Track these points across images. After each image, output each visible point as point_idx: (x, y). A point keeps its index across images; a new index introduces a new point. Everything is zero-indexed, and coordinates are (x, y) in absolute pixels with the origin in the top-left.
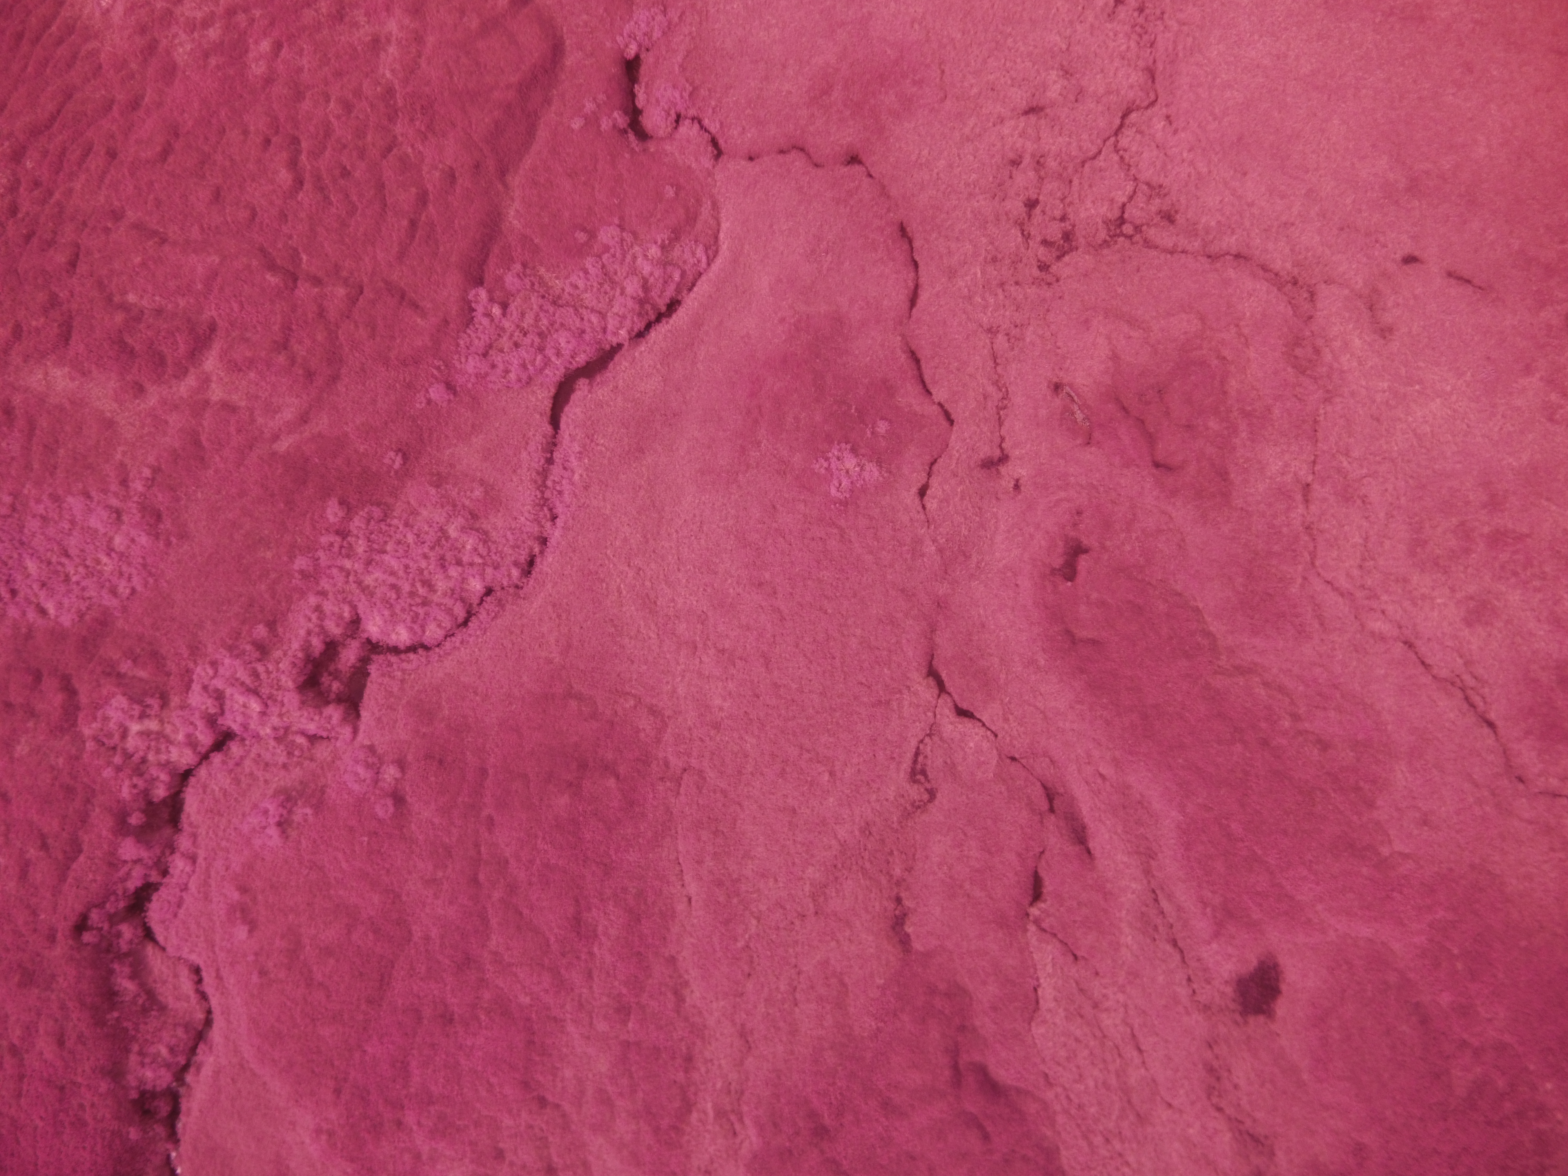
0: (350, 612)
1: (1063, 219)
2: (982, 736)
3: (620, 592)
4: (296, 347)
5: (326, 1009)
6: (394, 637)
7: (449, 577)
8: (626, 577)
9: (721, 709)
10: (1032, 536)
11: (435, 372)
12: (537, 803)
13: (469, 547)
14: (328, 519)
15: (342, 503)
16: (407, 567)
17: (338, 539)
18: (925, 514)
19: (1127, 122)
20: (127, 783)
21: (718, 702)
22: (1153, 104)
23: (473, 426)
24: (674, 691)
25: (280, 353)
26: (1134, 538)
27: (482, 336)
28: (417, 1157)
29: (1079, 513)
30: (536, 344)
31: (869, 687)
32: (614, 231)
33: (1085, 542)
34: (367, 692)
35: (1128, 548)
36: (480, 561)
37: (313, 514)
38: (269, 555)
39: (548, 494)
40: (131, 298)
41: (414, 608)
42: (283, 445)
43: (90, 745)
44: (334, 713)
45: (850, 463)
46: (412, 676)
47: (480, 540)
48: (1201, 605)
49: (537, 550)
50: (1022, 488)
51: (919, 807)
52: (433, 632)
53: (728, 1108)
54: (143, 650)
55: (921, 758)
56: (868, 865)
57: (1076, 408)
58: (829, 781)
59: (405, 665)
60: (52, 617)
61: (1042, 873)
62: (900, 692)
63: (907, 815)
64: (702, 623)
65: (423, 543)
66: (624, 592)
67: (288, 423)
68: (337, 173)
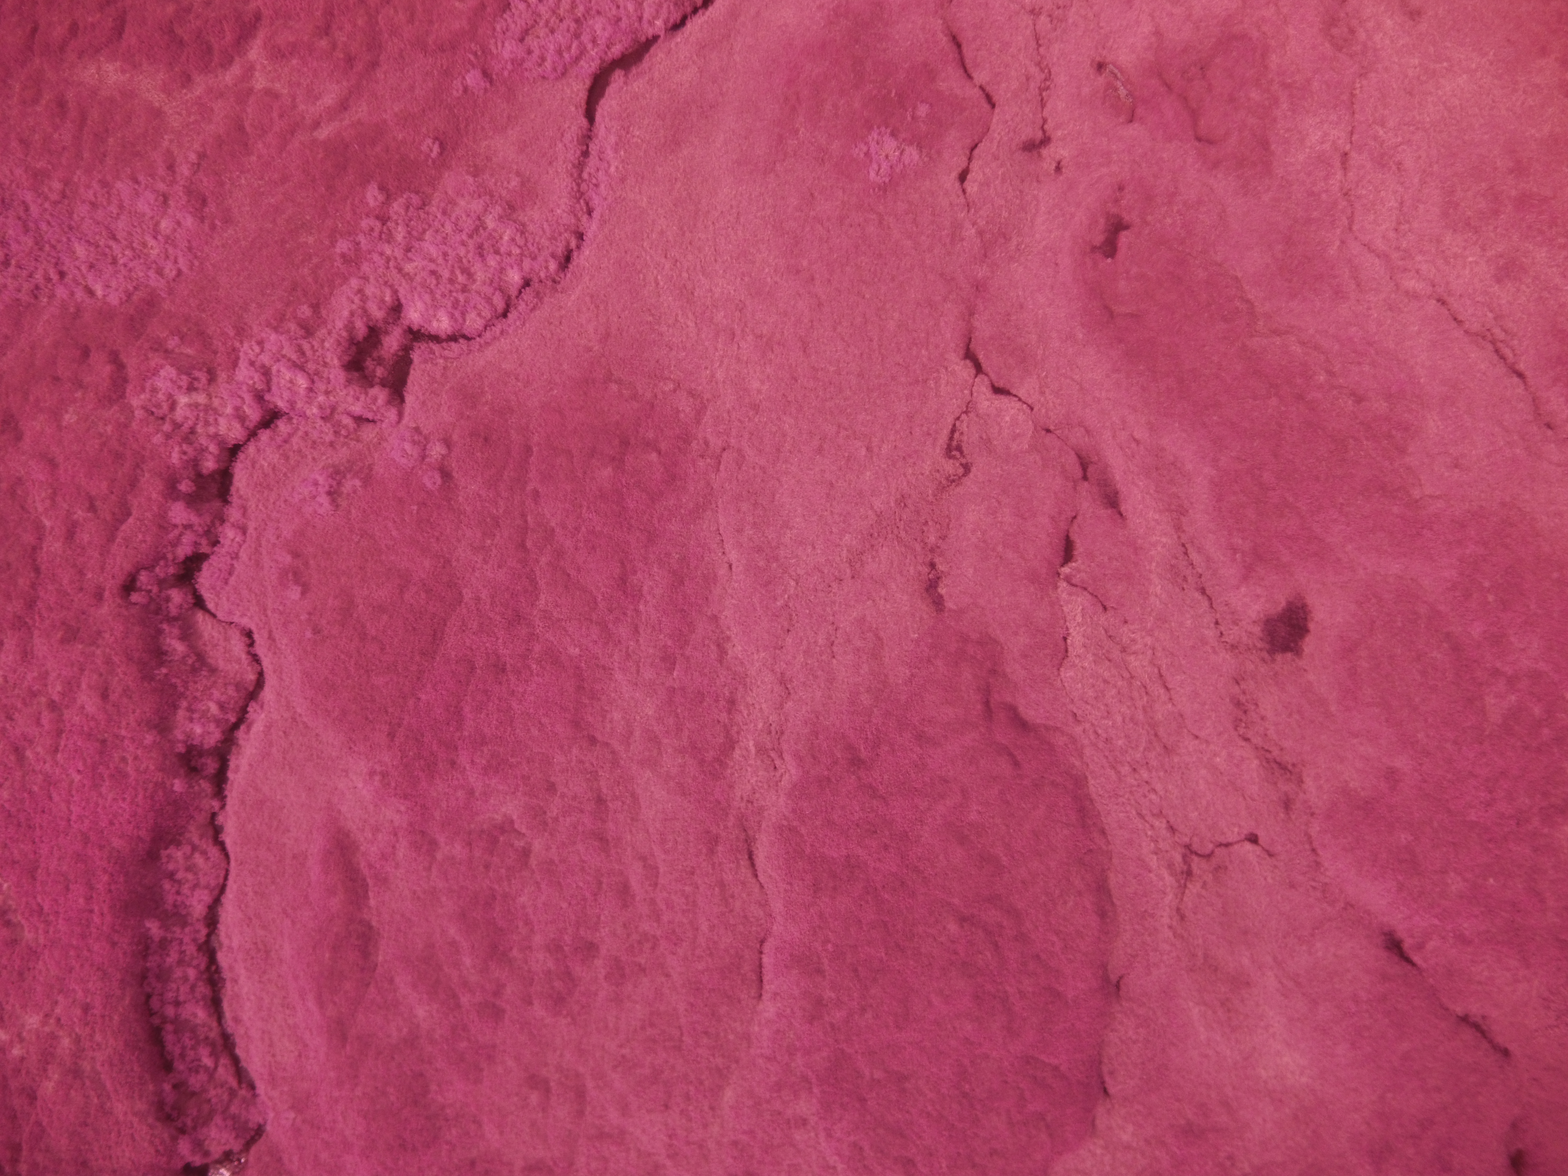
0: (392, 296)
2: (1018, 410)
4: (337, 32)
5: (380, 661)
6: (435, 324)
9: (759, 392)
10: (1073, 215)
12: (581, 476)
14: (367, 204)
15: (382, 188)
16: (445, 254)
17: (378, 224)
18: (965, 198)
20: (177, 450)
21: (756, 384)
23: (509, 117)
24: (713, 376)
25: (322, 38)
26: (1175, 211)
28: (471, 792)
29: (1121, 188)
31: (906, 368)
33: (1126, 218)
34: (411, 379)
35: (1169, 221)
36: (518, 251)
37: (354, 200)
38: (311, 240)
41: (454, 294)
42: (323, 133)
43: (139, 414)
44: (380, 394)
45: (890, 146)
46: (455, 364)
48: (1239, 274)
49: (573, 244)
50: (1064, 169)
51: (953, 481)
52: (473, 322)
53: (769, 746)
54: (189, 329)
55: (956, 435)
56: (903, 534)
57: (1119, 85)
58: (866, 456)
59: (446, 353)
60: (100, 297)
61: (1074, 537)
62: (938, 371)
63: (942, 488)
64: (740, 311)
65: (461, 231)
66: (662, 283)
67: (328, 108)
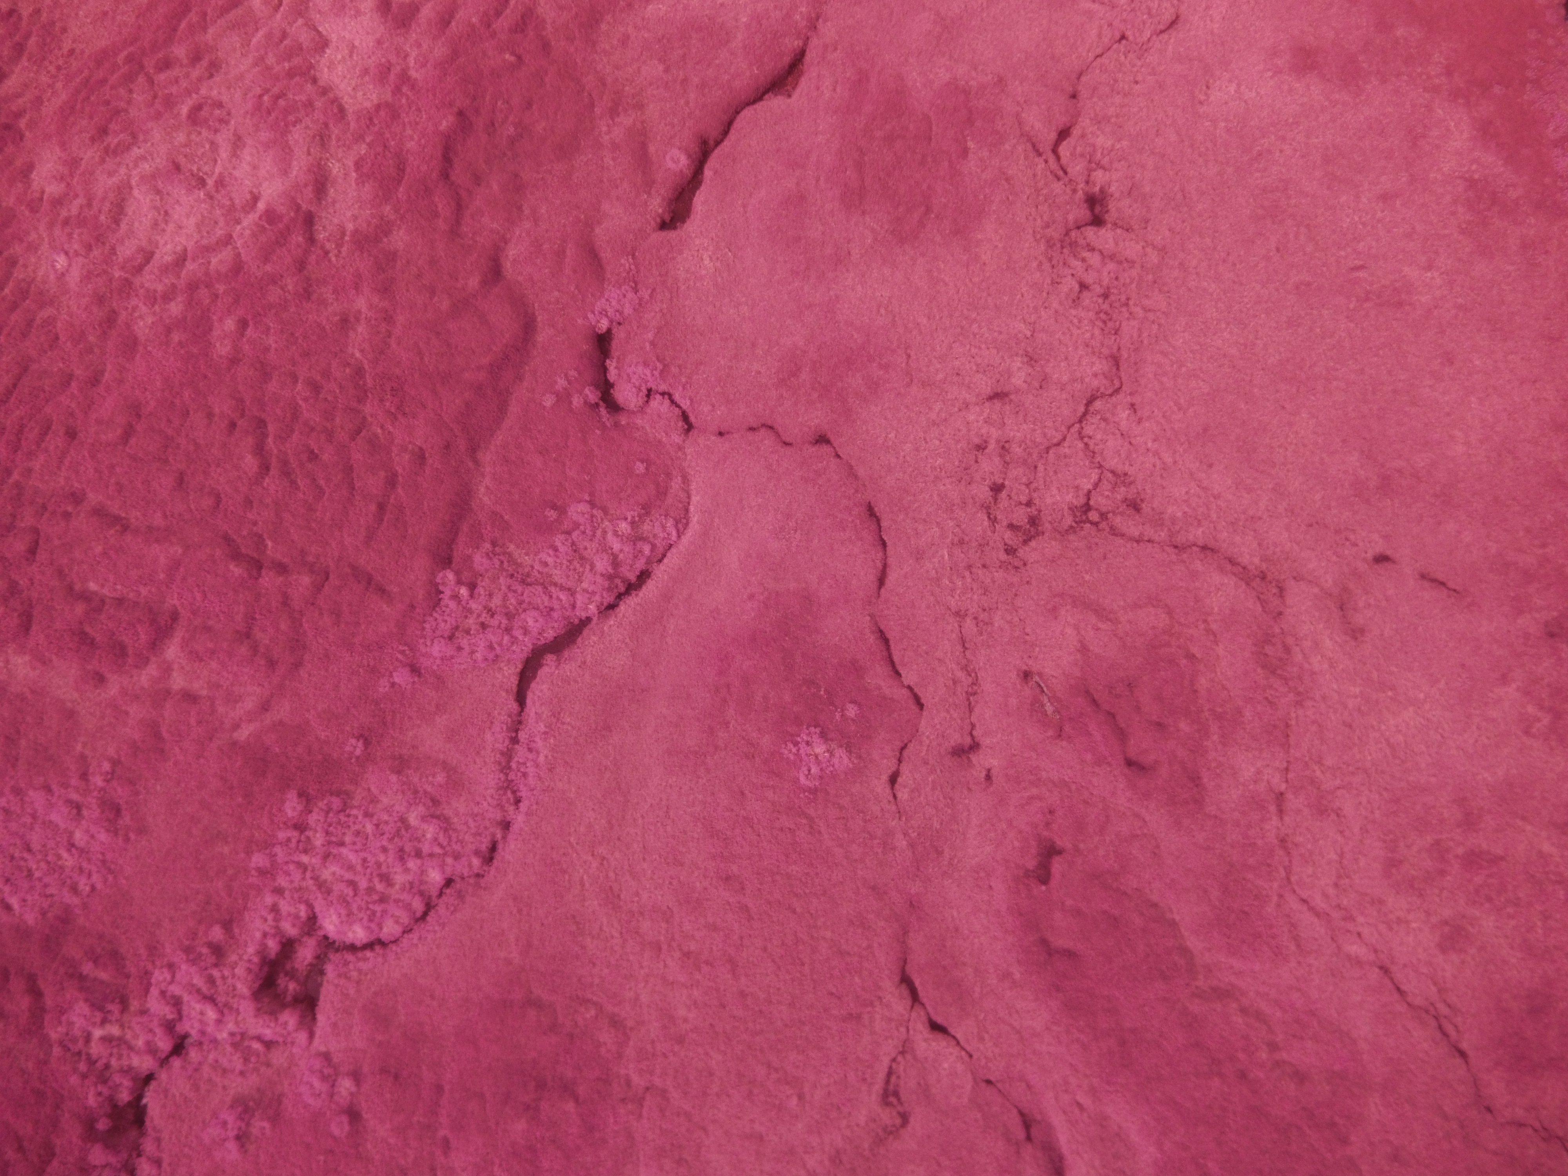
0: (306, 911)
1: (1029, 504)
2: (957, 1056)
3: (582, 884)
4: (259, 635)
6: (350, 935)
7: (407, 870)
8: (590, 867)
9: (686, 1020)
10: (1004, 834)
11: (400, 657)
12: (494, 1127)
13: (429, 836)
14: (286, 813)
15: (301, 795)
16: (365, 860)
17: (296, 833)
18: (897, 805)
19: (1091, 409)
21: (682, 1012)
22: (1117, 391)
23: (437, 706)
24: (637, 999)
25: (242, 643)
26: (1107, 841)
27: (448, 618)
29: (1051, 812)
30: (503, 626)
31: (840, 999)
32: (583, 507)
33: (1059, 843)
34: (324, 991)
35: (1101, 852)
36: (440, 851)
37: (272, 808)
38: (226, 850)
39: (512, 776)
40: (93, 586)
41: (371, 906)
42: (244, 734)
43: (56, 1050)
44: (291, 1017)
45: (820, 748)
46: (369, 977)
47: (441, 828)
48: (1177, 918)
49: (499, 836)
50: (994, 779)
51: (891, 1133)
52: (390, 928)
54: (103, 949)
55: (893, 1079)
57: (1046, 700)
58: (797, 1105)
59: (361, 965)
62: (872, 1004)
63: (879, 1141)
64: (667, 922)
65: (383, 834)
66: (587, 885)
67: (249, 712)
68: (304, 457)
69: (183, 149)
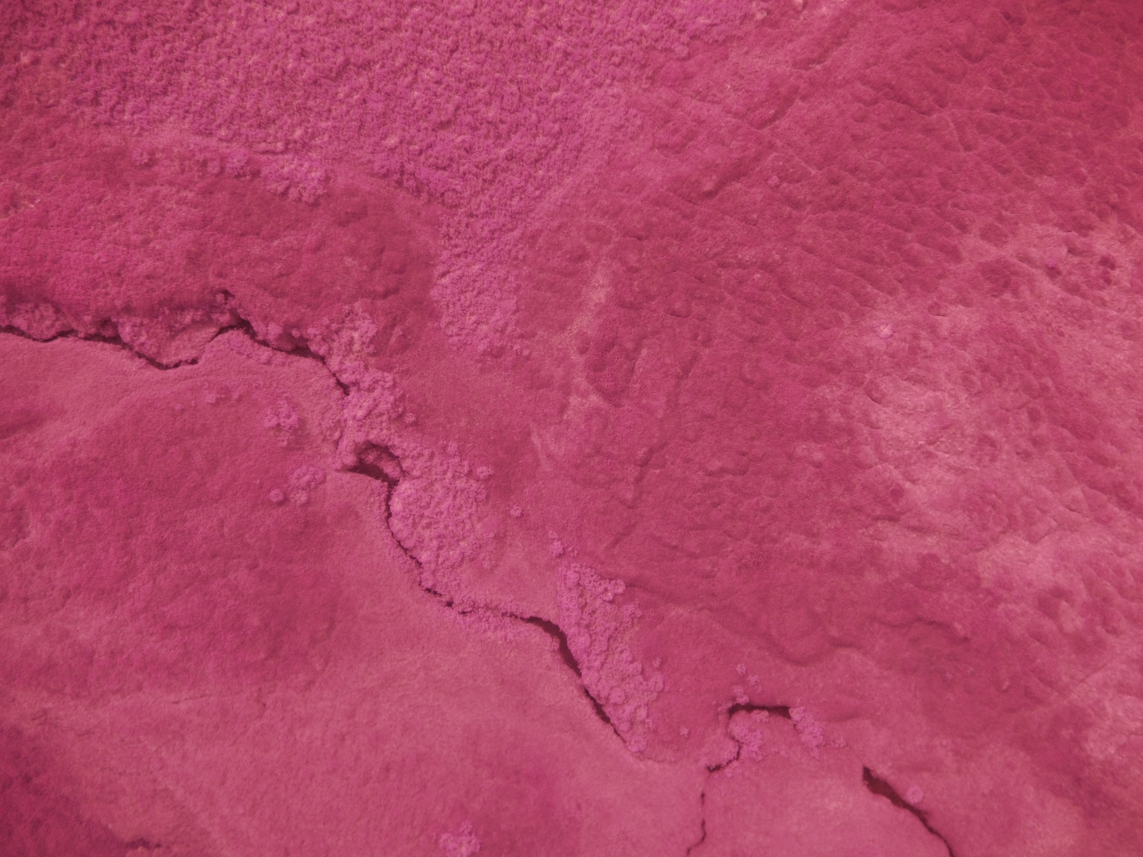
0: (415, 475)
3: (402, 660)
4: (597, 459)
5: (150, 454)
6: (396, 500)
7: (431, 539)
8: (412, 666)
9: (302, 735)
11: (571, 548)
12: (258, 601)
13: (450, 554)
14: (479, 466)
15: (490, 477)
16: (442, 513)
17: (466, 472)
20: (317, 333)
23: (535, 564)
25: (593, 449)
27: (591, 585)
32: (660, 685)
36: (440, 562)
37: (484, 457)
38: (463, 424)
39: (481, 611)
40: (644, 352)
41: (412, 517)
42: (535, 440)
43: (347, 308)
49: (443, 599)
53: (48, 717)
54: (410, 340)
59: (377, 504)
60: (438, 282)
64: (367, 723)
65: (456, 526)
66: (401, 664)
67: (548, 446)
68: (716, 500)
69: (959, 431)
